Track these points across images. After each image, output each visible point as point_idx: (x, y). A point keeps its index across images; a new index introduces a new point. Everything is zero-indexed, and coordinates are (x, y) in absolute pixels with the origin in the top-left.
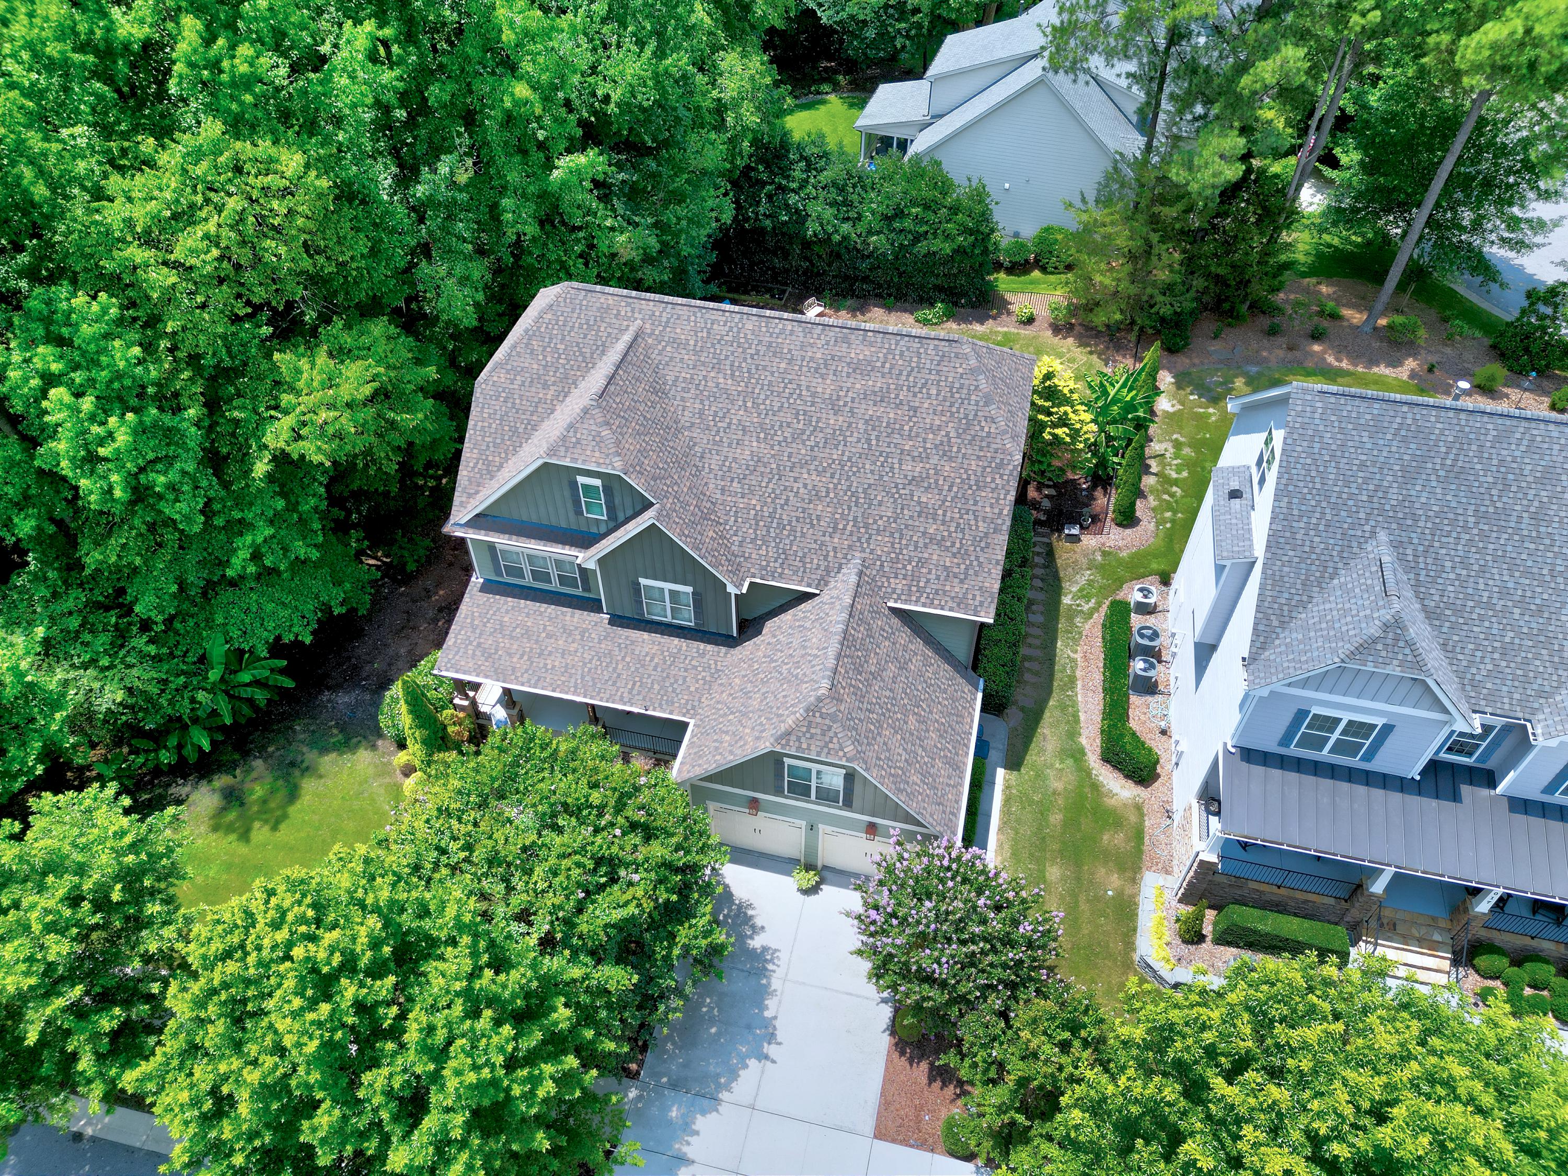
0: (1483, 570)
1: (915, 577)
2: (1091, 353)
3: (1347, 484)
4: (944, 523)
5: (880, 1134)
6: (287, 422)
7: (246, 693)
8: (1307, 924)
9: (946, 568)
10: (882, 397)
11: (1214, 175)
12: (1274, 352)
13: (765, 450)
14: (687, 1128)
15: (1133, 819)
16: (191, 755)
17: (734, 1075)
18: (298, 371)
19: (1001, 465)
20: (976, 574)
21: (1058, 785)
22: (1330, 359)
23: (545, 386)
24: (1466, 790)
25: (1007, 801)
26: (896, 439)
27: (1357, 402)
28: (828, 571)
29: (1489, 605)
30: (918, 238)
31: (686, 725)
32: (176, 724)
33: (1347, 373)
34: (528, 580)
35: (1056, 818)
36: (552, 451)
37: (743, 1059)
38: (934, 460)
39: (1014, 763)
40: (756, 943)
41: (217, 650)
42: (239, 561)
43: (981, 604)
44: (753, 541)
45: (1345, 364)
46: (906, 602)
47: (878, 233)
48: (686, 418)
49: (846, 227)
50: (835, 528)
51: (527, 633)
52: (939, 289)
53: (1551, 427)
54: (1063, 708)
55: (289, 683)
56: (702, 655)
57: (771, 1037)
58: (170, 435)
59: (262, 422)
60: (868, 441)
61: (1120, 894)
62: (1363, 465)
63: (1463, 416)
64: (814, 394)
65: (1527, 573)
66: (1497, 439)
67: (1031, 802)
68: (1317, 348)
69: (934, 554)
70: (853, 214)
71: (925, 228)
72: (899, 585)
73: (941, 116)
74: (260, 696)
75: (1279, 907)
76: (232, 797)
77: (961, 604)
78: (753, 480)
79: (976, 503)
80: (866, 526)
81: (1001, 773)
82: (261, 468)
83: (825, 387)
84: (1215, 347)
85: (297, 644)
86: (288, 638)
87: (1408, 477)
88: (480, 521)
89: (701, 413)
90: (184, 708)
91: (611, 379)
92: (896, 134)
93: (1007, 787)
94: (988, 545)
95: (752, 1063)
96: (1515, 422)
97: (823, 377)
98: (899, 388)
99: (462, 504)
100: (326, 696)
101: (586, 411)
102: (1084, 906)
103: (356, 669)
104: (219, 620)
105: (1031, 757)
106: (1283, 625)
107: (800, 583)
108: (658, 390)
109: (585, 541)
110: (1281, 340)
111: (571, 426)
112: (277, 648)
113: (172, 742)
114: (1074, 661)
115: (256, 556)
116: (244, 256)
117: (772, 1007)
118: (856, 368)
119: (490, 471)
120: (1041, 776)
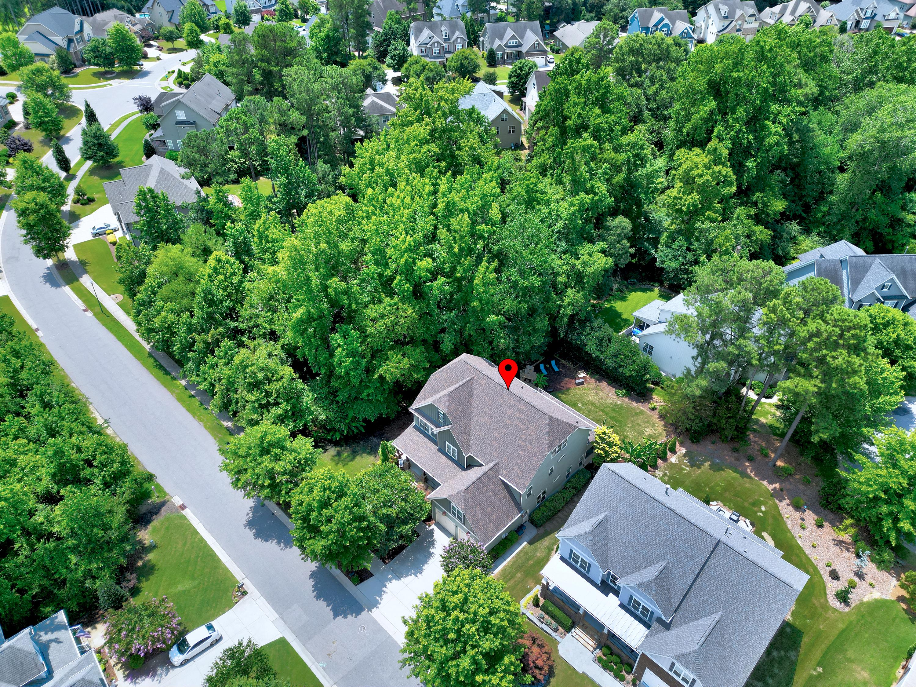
1: (509, 472)
3: (605, 496)
4: (522, 461)
6: (386, 368)
7: (353, 428)
8: (562, 614)
9: (518, 474)
12: (729, 458)
13: (488, 421)
14: (390, 580)
16: (334, 440)
17: (407, 576)
19: (542, 452)
20: (524, 479)
21: (538, 555)
22: (749, 470)
24: (611, 595)
25: (521, 551)
26: (520, 433)
27: (616, 475)
31: (439, 484)
32: (334, 430)
33: (751, 478)
34: (424, 429)
35: (531, 562)
36: (434, 401)
37: (412, 574)
38: (527, 443)
39: (531, 543)
40: (432, 550)
41: (351, 415)
42: (364, 395)
44: (475, 444)
45: (752, 475)
46: (504, 478)
47: (609, 359)
48: (474, 405)
50: (496, 450)
51: (417, 444)
52: (627, 385)
55: (363, 431)
56: (455, 469)
57: (420, 573)
58: (359, 363)
59: (381, 365)
60: (514, 431)
61: (530, 588)
62: (610, 492)
64: (506, 413)
67: (527, 555)
68: (747, 464)
69: (516, 469)
71: (623, 364)
72: (504, 472)
73: (661, 323)
74: (356, 431)
75: (560, 608)
76: (339, 454)
77: (517, 485)
78: (482, 428)
81: (525, 543)
82: (376, 376)
84: (712, 447)
85: (370, 421)
86: (368, 419)
87: (620, 501)
88: (417, 410)
89: (478, 405)
90: (337, 426)
91: (456, 389)
93: (524, 548)
95: (413, 576)
97: (510, 409)
99: (415, 405)
100: (372, 438)
101: (446, 395)
102: (519, 587)
103: (383, 434)
105: (538, 544)
106: (574, 524)
107: (481, 461)
108: (470, 395)
109: (438, 426)
110: (736, 455)
111: (440, 398)
112: (365, 420)
113: (331, 434)
115: (368, 395)
116: (391, 328)
117: (426, 567)
119: (425, 398)
120: (536, 550)
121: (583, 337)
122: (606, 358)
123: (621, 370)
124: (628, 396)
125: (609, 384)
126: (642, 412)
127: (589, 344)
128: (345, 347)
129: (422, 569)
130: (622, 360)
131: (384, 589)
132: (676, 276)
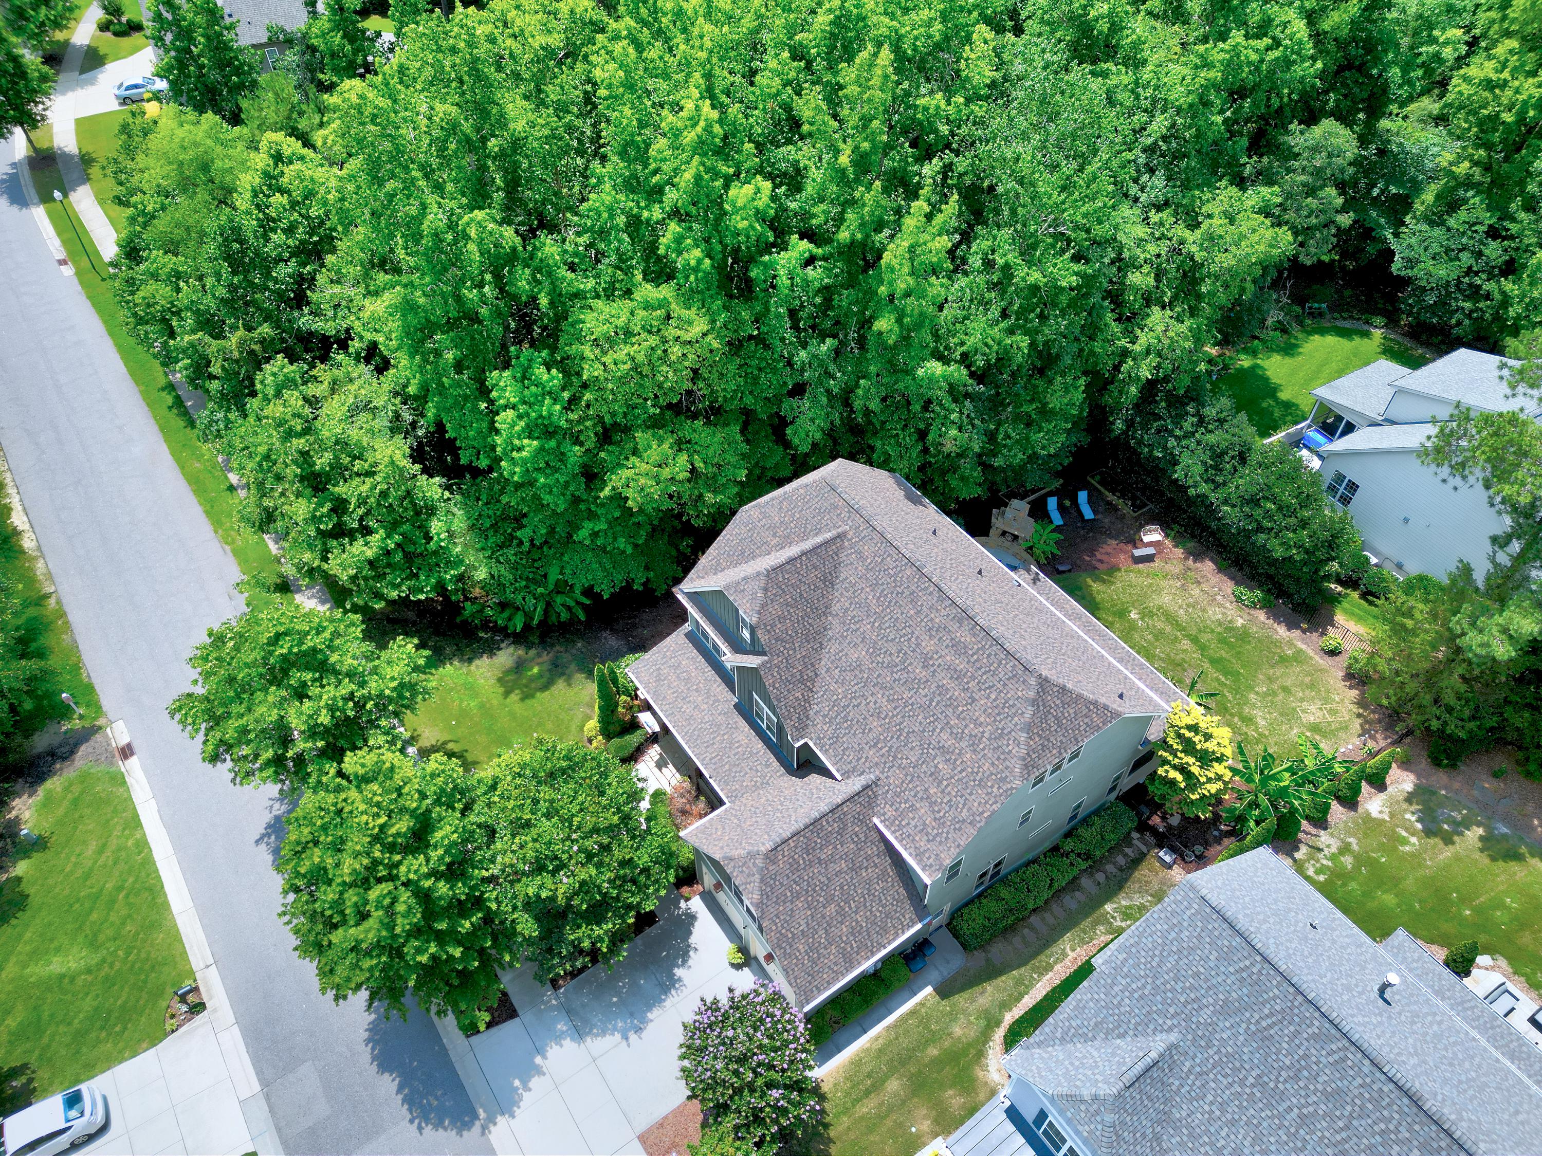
1: (902, 815)
2: (1359, 716)
3: (1176, 979)
4: (943, 792)
5: (643, 1138)
6: (629, 473)
7: (559, 609)
9: (924, 824)
13: (867, 662)
14: (558, 1038)
15: (982, 1096)
16: (512, 630)
17: (604, 1033)
20: (941, 843)
21: (957, 1031)
23: (774, 535)
25: (913, 1013)
27: (1225, 926)
28: (854, 769)
32: (512, 606)
34: (710, 646)
35: (933, 1052)
36: (728, 587)
37: (615, 1029)
39: (944, 991)
40: (678, 972)
41: (554, 575)
42: (582, 534)
43: (931, 866)
44: (825, 716)
46: (887, 827)
48: (836, 608)
50: (876, 744)
52: (1270, 577)
54: (1019, 982)
55: (582, 617)
56: (767, 766)
58: (562, 457)
59: (619, 465)
61: (918, 1136)
62: (1197, 975)
63: (1300, 998)
67: (926, 1027)
69: (923, 809)
72: (890, 812)
73: (1393, 423)
74: (564, 614)
76: (519, 667)
77: (918, 856)
78: (849, 676)
80: (895, 757)
81: (929, 990)
82: (607, 492)
83: (928, 645)
84: (1487, 784)
85: (599, 595)
86: (597, 589)
90: (519, 600)
91: (791, 561)
93: (922, 1004)
97: (931, 636)
99: (692, 580)
100: (607, 633)
101: (759, 574)
102: (889, 1123)
103: (634, 626)
105: (960, 999)
107: (834, 764)
108: (829, 581)
109: (735, 649)
111: (745, 578)
112: (588, 592)
113: (506, 614)
114: (1065, 955)
115: (595, 535)
117: (654, 1014)
119: (717, 569)
120: (953, 1016)
121: (1172, 442)
122: (1226, 502)
123: (1261, 538)
124: (1266, 605)
125: (1220, 570)
126: (1299, 657)
127: (1186, 459)
128: (522, 408)
129: (645, 1021)
130: (1268, 515)
131: (538, 1060)
132: (1443, 303)
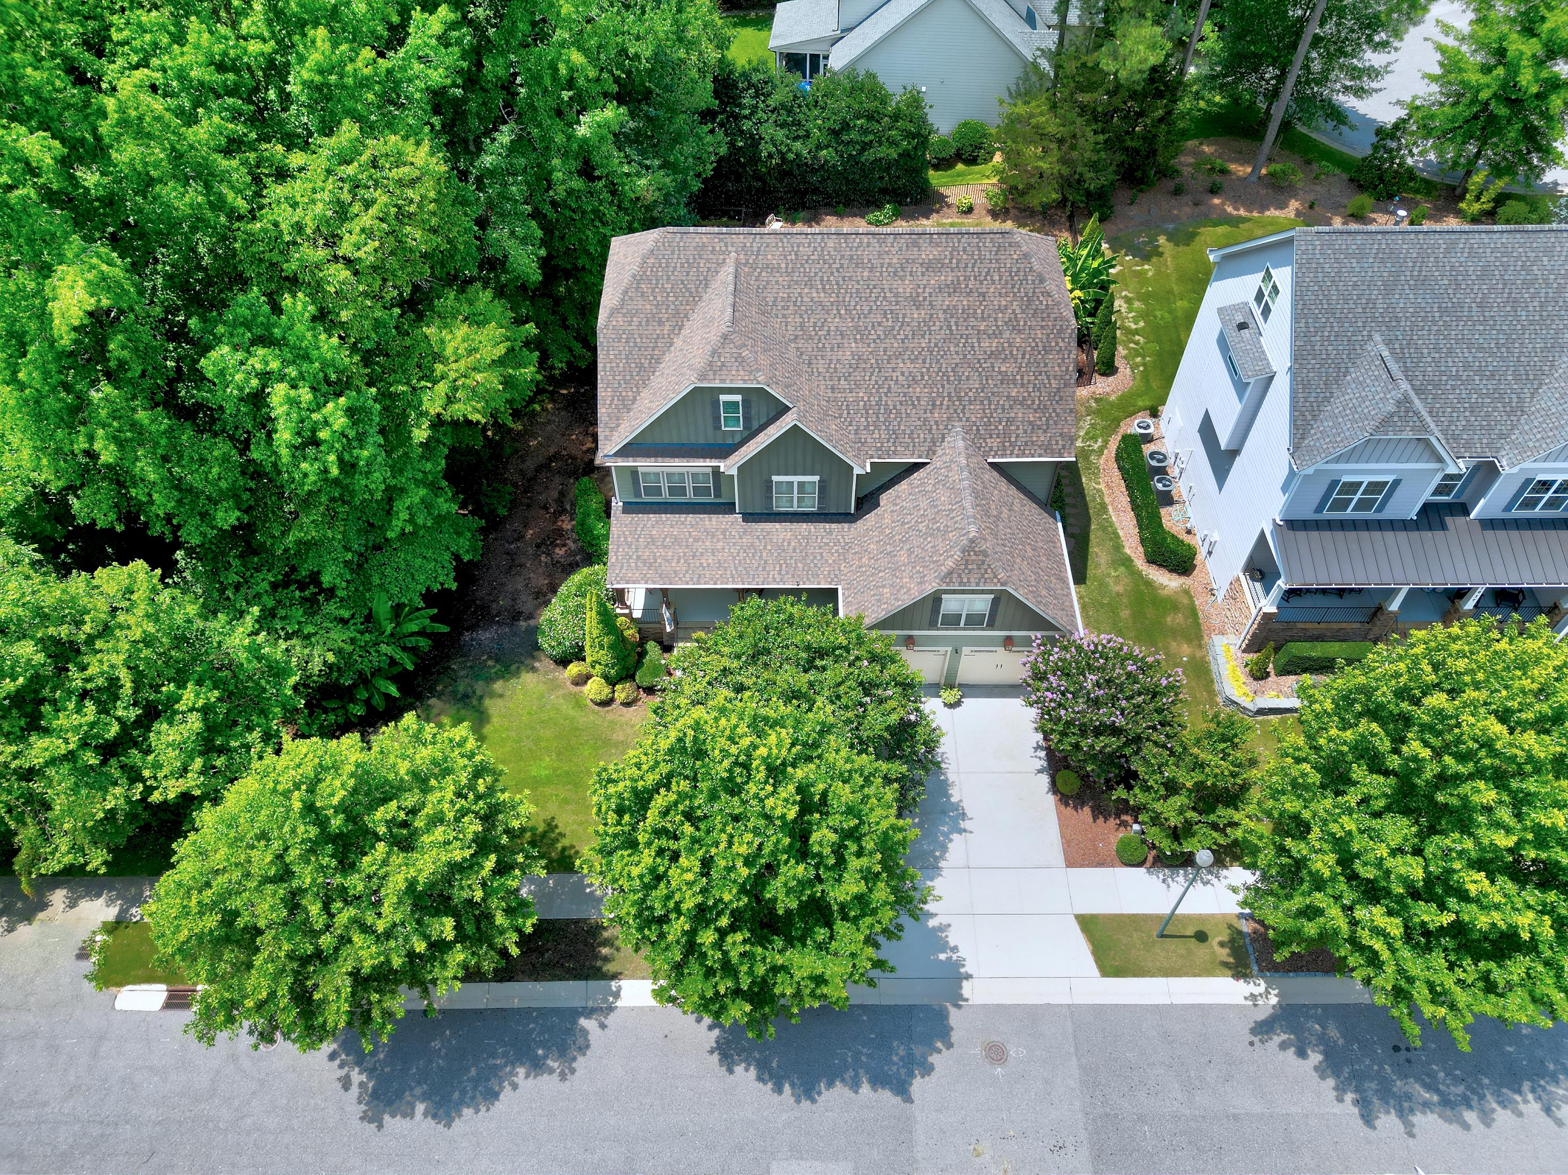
0: (1450, 351)
4: (1023, 385)
5: (1071, 863)
8: (1344, 645)
9: (1030, 423)
10: (954, 288)
11: (1140, 62)
15: (1185, 601)
16: (378, 702)
17: (944, 849)
18: (442, 342)
19: (1061, 331)
20: (1056, 423)
22: (1230, 209)
24: (1449, 520)
25: (1084, 608)
26: (972, 321)
28: (934, 442)
29: (1458, 377)
30: (866, 146)
31: (835, 591)
33: (1245, 220)
34: (665, 496)
35: (1125, 613)
36: (701, 377)
37: (947, 835)
38: (1007, 335)
41: (382, 607)
42: (399, 523)
43: (1064, 447)
44: (866, 428)
45: (1242, 212)
46: (1002, 456)
47: (827, 147)
49: (798, 145)
50: (934, 405)
52: (884, 191)
53: (1483, 236)
54: (1104, 529)
55: (444, 629)
56: (830, 533)
57: (963, 815)
60: (950, 327)
61: (1192, 658)
64: (897, 295)
65: (1480, 349)
66: (1448, 251)
67: (1102, 605)
68: (1216, 201)
70: (801, 133)
71: (871, 137)
72: (994, 443)
73: (851, 29)
75: (1319, 638)
77: (1048, 450)
79: (1046, 365)
80: (960, 399)
83: (905, 288)
84: (1133, 211)
87: (1389, 289)
88: (626, 451)
89: (802, 326)
92: (808, 51)
93: (1080, 598)
94: (1061, 398)
95: (955, 836)
96: (1457, 236)
98: (967, 278)
99: (607, 438)
101: (725, 337)
104: (376, 580)
106: (1315, 418)
107: (912, 456)
108: (764, 311)
109: (725, 451)
110: (1186, 199)
111: (714, 352)
114: (1099, 491)
117: (956, 795)
118: (929, 266)
123: (868, 155)
124: (898, 215)
125: (840, 216)
